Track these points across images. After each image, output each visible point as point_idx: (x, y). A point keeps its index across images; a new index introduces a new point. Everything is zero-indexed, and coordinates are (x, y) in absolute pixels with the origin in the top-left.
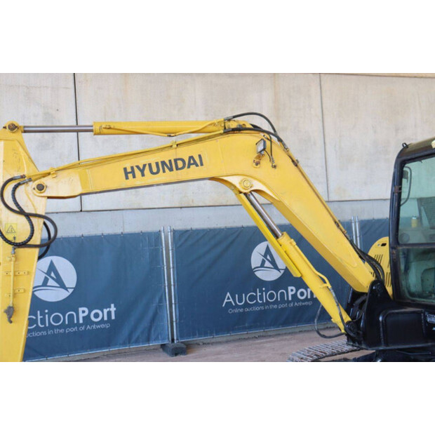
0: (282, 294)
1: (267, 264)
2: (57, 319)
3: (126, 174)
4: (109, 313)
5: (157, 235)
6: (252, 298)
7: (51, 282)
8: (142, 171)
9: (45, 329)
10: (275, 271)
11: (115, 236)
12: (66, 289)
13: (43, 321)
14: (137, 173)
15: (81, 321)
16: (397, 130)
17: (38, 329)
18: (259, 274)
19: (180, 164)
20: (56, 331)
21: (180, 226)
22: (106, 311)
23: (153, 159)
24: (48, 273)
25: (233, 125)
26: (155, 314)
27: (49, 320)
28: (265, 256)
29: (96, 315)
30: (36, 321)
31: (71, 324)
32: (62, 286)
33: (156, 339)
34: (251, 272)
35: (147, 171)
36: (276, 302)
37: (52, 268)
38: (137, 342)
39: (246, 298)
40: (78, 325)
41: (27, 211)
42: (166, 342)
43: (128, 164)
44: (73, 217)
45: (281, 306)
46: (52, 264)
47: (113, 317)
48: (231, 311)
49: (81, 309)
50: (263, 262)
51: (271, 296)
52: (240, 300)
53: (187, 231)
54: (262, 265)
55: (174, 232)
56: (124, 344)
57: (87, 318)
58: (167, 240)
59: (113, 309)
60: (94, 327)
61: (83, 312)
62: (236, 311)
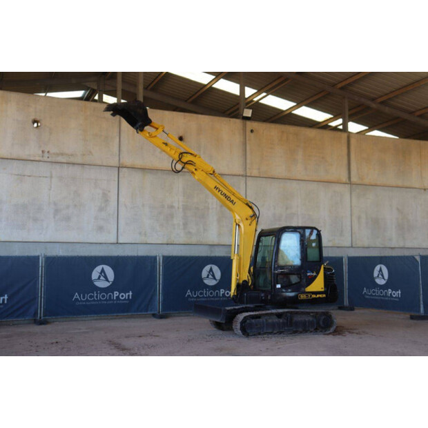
0: (217, 293)
1: (210, 276)
2: (103, 296)
4: (129, 296)
5: (155, 258)
6: (201, 294)
7: (102, 278)
9: (98, 301)
10: (214, 281)
11: (135, 257)
12: (109, 281)
13: (97, 297)
15: (115, 298)
16: (287, 208)
17: (94, 300)
18: (206, 281)
20: (103, 302)
21: (166, 254)
22: (127, 294)
24: (101, 273)
26: (151, 298)
27: (100, 296)
28: (209, 272)
29: (122, 296)
30: (93, 296)
31: (110, 299)
32: (107, 280)
33: (151, 310)
34: (201, 280)
36: (213, 297)
37: (103, 271)
38: (141, 311)
39: (198, 293)
40: (113, 300)
42: (156, 312)
44: (113, 246)
45: (216, 299)
46: (103, 269)
47: (130, 298)
48: (189, 299)
49: (115, 293)
50: (208, 275)
51: (211, 293)
52: (195, 294)
53: (169, 257)
54: (208, 277)
55: (164, 257)
56: (135, 312)
57: (118, 297)
58: (160, 261)
59: (131, 293)
60: (121, 302)
61: (116, 294)
62: (192, 299)
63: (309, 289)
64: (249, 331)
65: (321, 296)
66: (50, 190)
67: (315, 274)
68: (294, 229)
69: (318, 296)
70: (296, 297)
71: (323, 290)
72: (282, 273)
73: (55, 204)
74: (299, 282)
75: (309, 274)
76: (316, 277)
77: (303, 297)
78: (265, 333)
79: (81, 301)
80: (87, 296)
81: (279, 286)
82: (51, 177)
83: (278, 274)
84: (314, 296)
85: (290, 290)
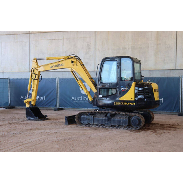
3: (50, 67)
8: (53, 67)
14: (52, 67)
19: (59, 65)
23: (54, 64)
25: (70, 57)
35: (54, 67)
41: (35, 73)
43: (50, 65)
63: (122, 99)
64: (82, 122)
65: (131, 104)
66: (63, 45)
67: (127, 89)
68: (113, 59)
69: (129, 104)
70: (113, 103)
71: (133, 100)
72: (103, 88)
73: (65, 52)
74: (115, 94)
75: (122, 89)
76: (127, 91)
77: (118, 103)
78: (93, 124)
79: (75, 101)
80: (78, 98)
81: (101, 96)
82: (64, 39)
83: (100, 88)
84: (126, 104)
85: (108, 99)
